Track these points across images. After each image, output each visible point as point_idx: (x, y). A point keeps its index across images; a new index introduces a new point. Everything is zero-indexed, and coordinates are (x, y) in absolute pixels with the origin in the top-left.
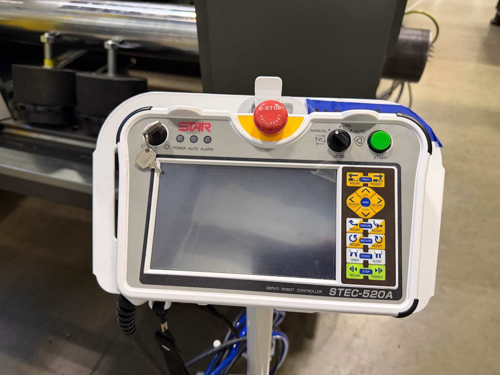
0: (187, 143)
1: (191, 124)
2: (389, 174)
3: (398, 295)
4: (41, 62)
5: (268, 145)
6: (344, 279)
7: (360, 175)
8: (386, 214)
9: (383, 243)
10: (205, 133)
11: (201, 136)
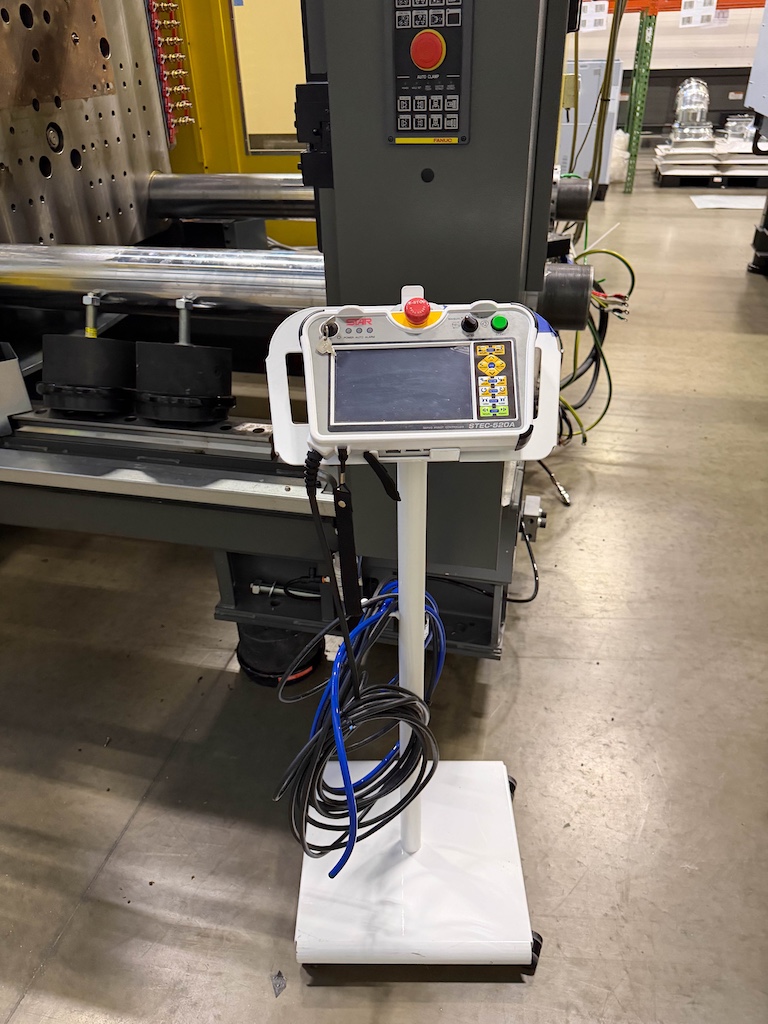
0: (354, 333)
1: (356, 320)
2: (507, 345)
3: (518, 425)
4: (83, 326)
5: (417, 331)
6: (479, 417)
7: (486, 347)
8: (508, 371)
9: (506, 391)
10: (367, 326)
11: (365, 328)
